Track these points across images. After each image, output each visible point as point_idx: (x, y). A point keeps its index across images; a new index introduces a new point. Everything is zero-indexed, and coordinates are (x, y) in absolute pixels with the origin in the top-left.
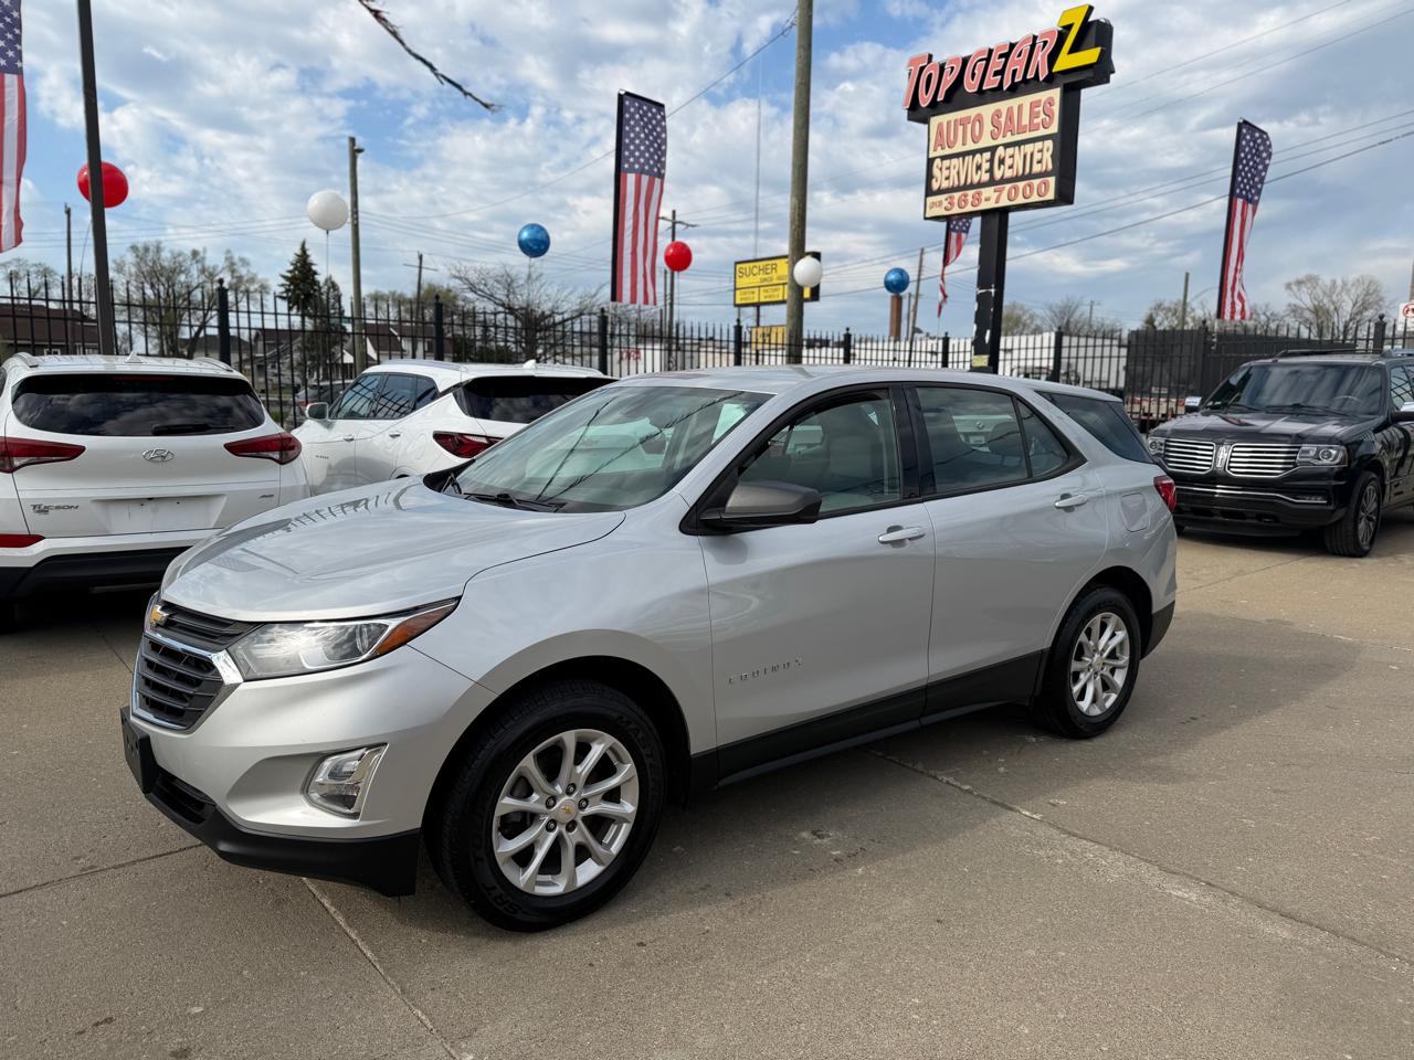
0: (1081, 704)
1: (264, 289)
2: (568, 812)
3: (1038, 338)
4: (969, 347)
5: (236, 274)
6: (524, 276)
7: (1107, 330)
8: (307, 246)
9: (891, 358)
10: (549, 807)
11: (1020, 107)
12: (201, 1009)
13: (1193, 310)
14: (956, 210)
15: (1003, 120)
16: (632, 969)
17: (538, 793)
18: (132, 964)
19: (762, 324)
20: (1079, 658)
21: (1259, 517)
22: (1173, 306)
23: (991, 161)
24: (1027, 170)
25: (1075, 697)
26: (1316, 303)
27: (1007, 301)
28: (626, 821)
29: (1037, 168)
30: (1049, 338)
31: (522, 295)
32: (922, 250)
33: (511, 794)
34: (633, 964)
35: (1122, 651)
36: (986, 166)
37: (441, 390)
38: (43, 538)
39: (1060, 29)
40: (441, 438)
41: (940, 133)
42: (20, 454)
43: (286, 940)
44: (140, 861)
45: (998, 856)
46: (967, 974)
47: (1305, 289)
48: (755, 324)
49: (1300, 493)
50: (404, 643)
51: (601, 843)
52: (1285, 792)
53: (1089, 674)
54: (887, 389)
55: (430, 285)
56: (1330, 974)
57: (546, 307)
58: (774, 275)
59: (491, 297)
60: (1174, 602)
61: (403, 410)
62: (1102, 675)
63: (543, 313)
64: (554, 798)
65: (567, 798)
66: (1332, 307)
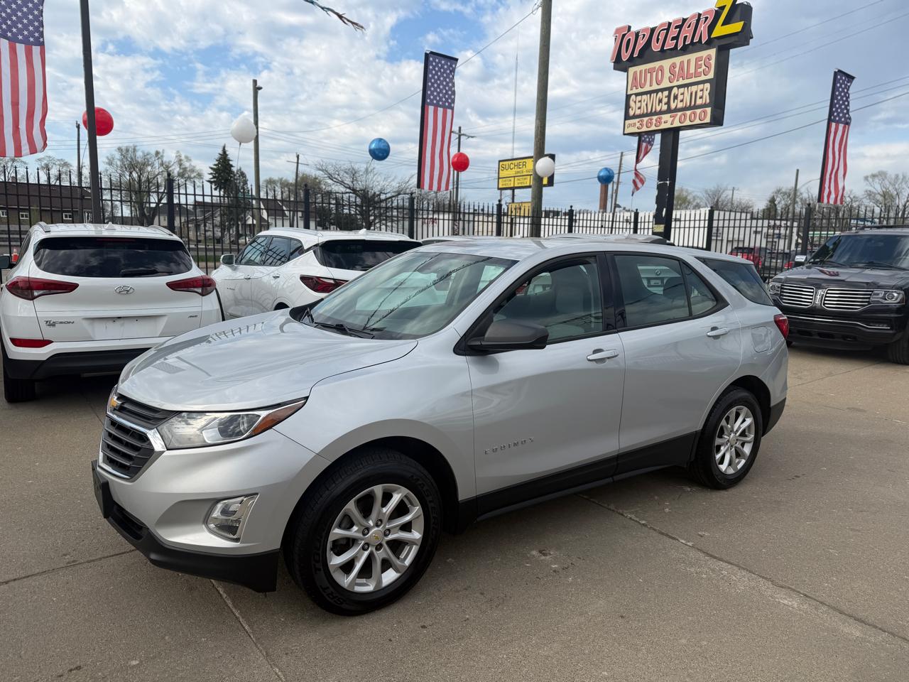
0: (721, 466)
1: (200, 176)
2: (377, 538)
3: (698, 212)
4: (651, 219)
5: (182, 167)
6: (363, 169)
7: (743, 206)
8: (226, 149)
9: (600, 226)
10: (364, 535)
11: (689, 61)
12: (137, 662)
13: (801, 194)
14: (645, 129)
15: (677, 70)
16: (417, 644)
17: (357, 526)
18: (95, 629)
19: (515, 201)
20: (720, 436)
21: (844, 337)
22: (788, 191)
23: (669, 97)
24: (693, 103)
25: (717, 462)
26: (884, 190)
27: (677, 187)
28: (416, 544)
29: (699, 102)
30: (705, 211)
31: (361, 182)
32: (622, 153)
33: (340, 526)
34: (418, 641)
35: (749, 432)
36: (665, 100)
37: (306, 248)
38: (51, 342)
39: (716, 9)
40: (305, 279)
41: (635, 78)
42: (38, 288)
43: (194, 616)
44: (104, 558)
45: (662, 571)
46: (640, 655)
47: (877, 181)
48: (511, 201)
49: (873, 322)
50: (270, 428)
51: (398, 558)
52: (859, 531)
53: (727, 447)
54: (595, 256)
55: (303, 174)
56: (889, 664)
57: (377, 190)
58: (524, 169)
59: (342, 183)
60: (785, 399)
61: (283, 259)
62: (736, 447)
63: (375, 193)
64: (368, 529)
65: (376, 529)
66: (895, 193)
